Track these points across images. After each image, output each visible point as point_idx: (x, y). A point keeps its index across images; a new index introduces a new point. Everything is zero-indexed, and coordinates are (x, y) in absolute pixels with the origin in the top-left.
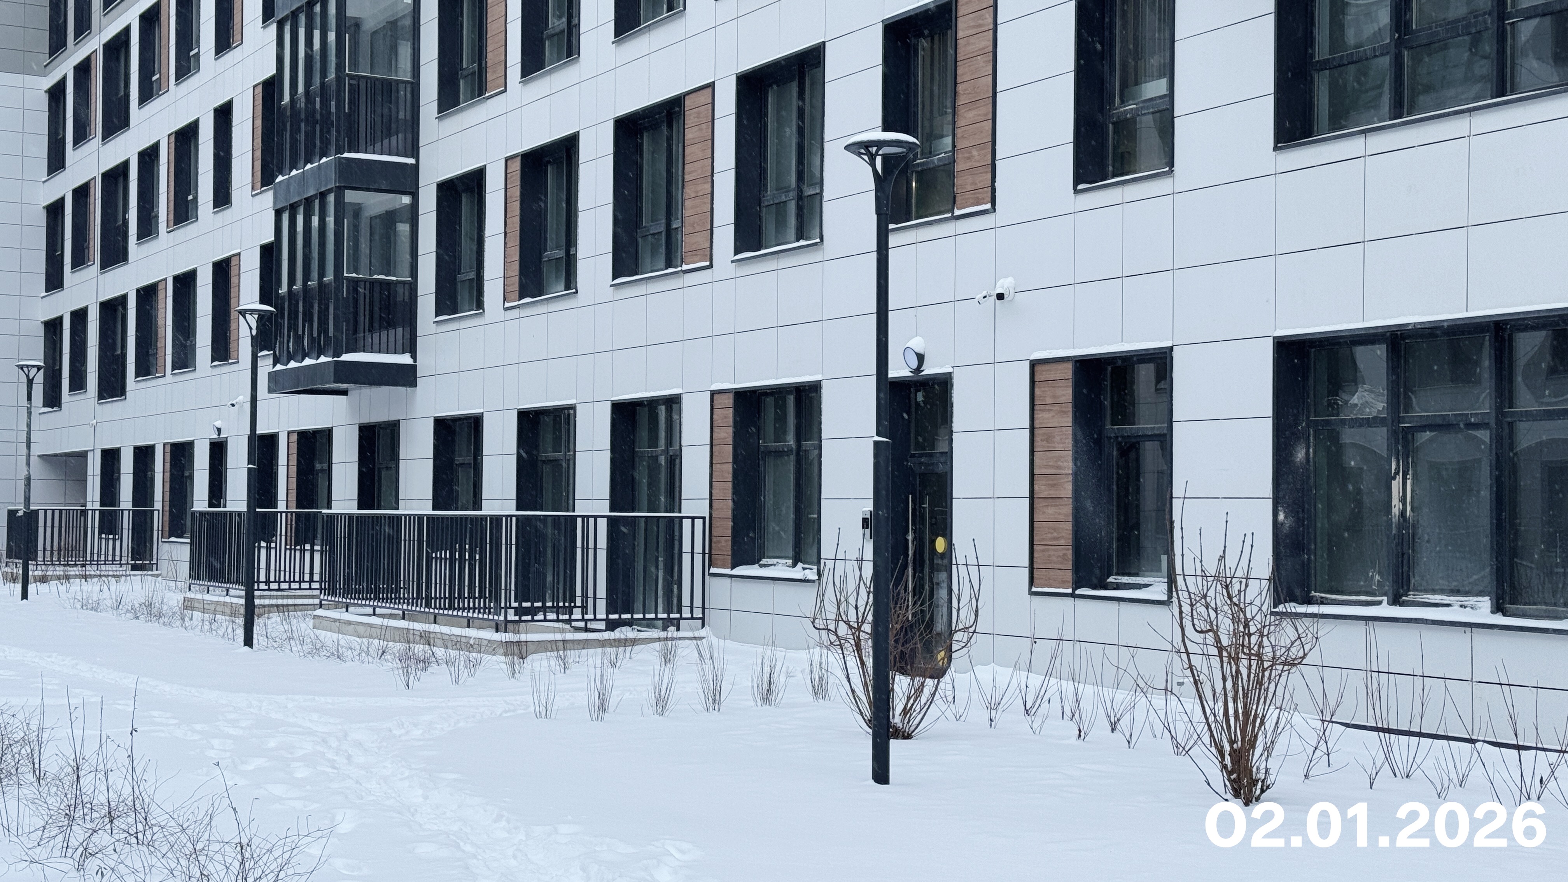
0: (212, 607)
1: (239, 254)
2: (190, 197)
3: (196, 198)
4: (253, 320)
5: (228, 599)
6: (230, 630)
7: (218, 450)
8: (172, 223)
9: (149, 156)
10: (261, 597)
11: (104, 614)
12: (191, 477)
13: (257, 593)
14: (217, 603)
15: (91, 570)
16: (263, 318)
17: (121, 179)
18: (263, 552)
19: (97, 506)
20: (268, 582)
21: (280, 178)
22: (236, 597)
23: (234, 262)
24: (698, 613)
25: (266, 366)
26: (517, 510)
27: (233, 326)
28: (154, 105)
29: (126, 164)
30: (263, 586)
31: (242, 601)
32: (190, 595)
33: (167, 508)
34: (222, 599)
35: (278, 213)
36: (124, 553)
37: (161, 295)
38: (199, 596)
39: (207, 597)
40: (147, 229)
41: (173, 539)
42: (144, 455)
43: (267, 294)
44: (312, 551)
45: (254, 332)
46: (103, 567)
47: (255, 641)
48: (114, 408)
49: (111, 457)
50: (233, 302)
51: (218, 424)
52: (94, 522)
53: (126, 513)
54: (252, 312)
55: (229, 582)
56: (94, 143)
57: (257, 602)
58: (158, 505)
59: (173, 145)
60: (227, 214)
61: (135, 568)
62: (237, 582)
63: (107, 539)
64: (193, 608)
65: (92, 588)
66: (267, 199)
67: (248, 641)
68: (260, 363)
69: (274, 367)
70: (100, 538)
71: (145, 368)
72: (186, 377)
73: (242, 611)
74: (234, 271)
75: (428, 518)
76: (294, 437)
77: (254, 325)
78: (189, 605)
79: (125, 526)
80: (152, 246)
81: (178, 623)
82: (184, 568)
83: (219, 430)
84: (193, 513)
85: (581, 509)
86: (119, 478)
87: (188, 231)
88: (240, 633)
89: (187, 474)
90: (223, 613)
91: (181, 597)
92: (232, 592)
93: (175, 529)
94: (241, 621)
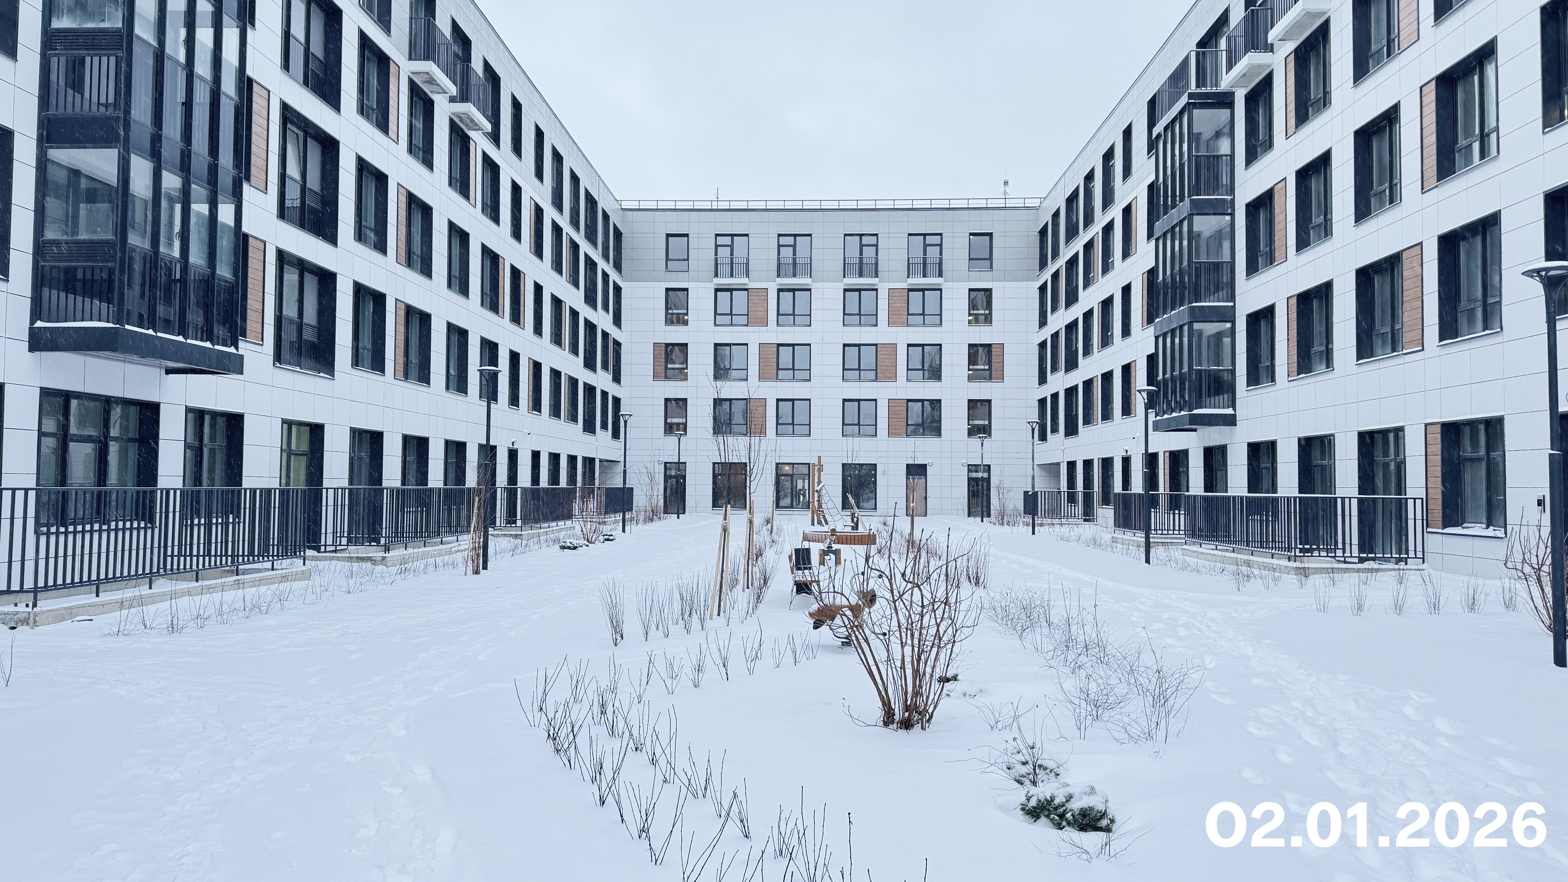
0: (1127, 542)
1: (1135, 361)
2: (1109, 334)
3: (1112, 334)
4: (1145, 395)
5: (1135, 538)
6: (1137, 554)
7: (1126, 461)
8: (1100, 347)
9: (1088, 315)
10: (1154, 538)
11: (1072, 543)
12: (1113, 475)
13: (1151, 536)
14: (1130, 540)
15: (1064, 521)
16: (1149, 393)
17: (1074, 328)
18: (1153, 514)
19: (1066, 489)
20: (1156, 530)
21: (1158, 320)
22: (1140, 537)
23: (1133, 365)
24: (1420, 555)
25: (1152, 417)
26: (1299, 493)
27: (1133, 397)
28: (1091, 289)
29: (1076, 320)
30: (1153, 532)
31: (1144, 540)
32: (1114, 535)
33: (1101, 491)
34: (1132, 538)
35: (1157, 338)
36: (1080, 513)
37: (1095, 384)
38: (1120, 536)
39: (1124, 537)
40: (1087, 352)
41: (1104, 506)
42: (1088, 464)
43: (1151, 380)
44: (1179, 514)
45: (1146, 401)
46: (1070, 520)
47: (1151, 561)
48: (1072, 440)
49: (1072, 465)
50: (1133, 385)
51: (1126, 448)
52: (1064, 497)
53: (1080, 493)
54: (1144, 390)
55: (1135, 529)
56: (1061, 311)
57: (1151, 540)
58: (1096, 489)
59: (1100, 308)
60: (1129, 340)
61: (1085, 520)
62: (1140, 529)
63: (1071, 506)
64: (1116, 542)
65: (1065, 530)
66: (1151, 331)
67: (1148, 561)
68: (1149, 416)
69: (1156, 417)
70: (1068, 506)
71: (1087, 421)
72: (1108, 424)
73: (1143, 544)
74: (1133, 369)
75: (1246, 498)
76: (1167, 454)
77: (1145, 397)
78: (1114, 540)
79: (1080, 499)
80: (1089, 359)
81: (1110, 550)
82: (1111, 521)
83: (1127, 451)
84: (1115, 494)
85: (1339, 493)
86: (1076, 476)
87: (1109, 350)
88: (1143, 556)
89: (1110, 473)
90: (1133, 545)
91: (1110, 536)
92: (1136, 534)
93: (1106, 501)
94: (1143, 549)
